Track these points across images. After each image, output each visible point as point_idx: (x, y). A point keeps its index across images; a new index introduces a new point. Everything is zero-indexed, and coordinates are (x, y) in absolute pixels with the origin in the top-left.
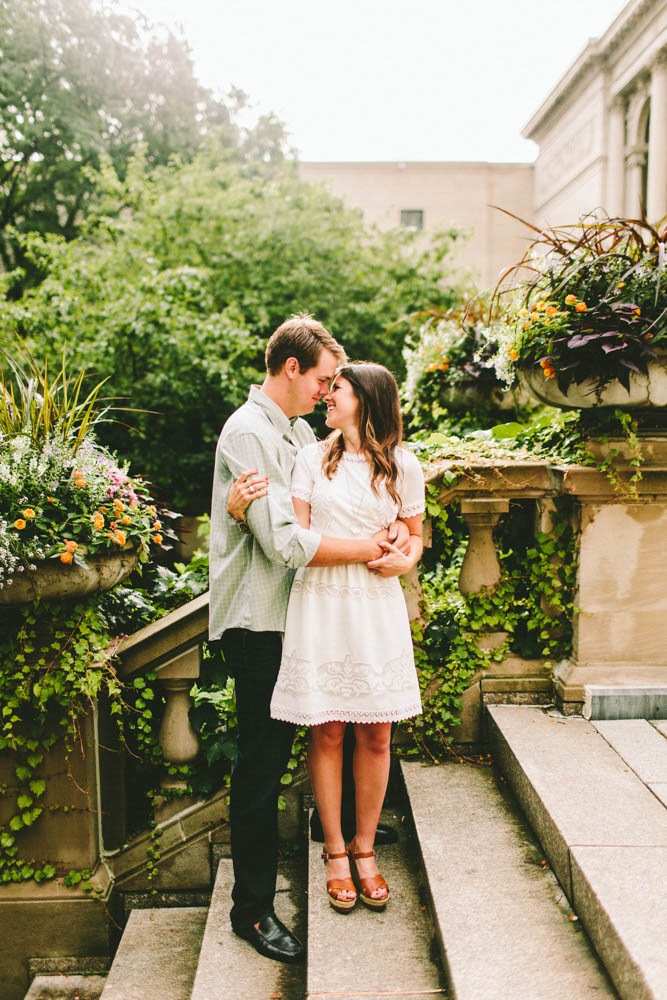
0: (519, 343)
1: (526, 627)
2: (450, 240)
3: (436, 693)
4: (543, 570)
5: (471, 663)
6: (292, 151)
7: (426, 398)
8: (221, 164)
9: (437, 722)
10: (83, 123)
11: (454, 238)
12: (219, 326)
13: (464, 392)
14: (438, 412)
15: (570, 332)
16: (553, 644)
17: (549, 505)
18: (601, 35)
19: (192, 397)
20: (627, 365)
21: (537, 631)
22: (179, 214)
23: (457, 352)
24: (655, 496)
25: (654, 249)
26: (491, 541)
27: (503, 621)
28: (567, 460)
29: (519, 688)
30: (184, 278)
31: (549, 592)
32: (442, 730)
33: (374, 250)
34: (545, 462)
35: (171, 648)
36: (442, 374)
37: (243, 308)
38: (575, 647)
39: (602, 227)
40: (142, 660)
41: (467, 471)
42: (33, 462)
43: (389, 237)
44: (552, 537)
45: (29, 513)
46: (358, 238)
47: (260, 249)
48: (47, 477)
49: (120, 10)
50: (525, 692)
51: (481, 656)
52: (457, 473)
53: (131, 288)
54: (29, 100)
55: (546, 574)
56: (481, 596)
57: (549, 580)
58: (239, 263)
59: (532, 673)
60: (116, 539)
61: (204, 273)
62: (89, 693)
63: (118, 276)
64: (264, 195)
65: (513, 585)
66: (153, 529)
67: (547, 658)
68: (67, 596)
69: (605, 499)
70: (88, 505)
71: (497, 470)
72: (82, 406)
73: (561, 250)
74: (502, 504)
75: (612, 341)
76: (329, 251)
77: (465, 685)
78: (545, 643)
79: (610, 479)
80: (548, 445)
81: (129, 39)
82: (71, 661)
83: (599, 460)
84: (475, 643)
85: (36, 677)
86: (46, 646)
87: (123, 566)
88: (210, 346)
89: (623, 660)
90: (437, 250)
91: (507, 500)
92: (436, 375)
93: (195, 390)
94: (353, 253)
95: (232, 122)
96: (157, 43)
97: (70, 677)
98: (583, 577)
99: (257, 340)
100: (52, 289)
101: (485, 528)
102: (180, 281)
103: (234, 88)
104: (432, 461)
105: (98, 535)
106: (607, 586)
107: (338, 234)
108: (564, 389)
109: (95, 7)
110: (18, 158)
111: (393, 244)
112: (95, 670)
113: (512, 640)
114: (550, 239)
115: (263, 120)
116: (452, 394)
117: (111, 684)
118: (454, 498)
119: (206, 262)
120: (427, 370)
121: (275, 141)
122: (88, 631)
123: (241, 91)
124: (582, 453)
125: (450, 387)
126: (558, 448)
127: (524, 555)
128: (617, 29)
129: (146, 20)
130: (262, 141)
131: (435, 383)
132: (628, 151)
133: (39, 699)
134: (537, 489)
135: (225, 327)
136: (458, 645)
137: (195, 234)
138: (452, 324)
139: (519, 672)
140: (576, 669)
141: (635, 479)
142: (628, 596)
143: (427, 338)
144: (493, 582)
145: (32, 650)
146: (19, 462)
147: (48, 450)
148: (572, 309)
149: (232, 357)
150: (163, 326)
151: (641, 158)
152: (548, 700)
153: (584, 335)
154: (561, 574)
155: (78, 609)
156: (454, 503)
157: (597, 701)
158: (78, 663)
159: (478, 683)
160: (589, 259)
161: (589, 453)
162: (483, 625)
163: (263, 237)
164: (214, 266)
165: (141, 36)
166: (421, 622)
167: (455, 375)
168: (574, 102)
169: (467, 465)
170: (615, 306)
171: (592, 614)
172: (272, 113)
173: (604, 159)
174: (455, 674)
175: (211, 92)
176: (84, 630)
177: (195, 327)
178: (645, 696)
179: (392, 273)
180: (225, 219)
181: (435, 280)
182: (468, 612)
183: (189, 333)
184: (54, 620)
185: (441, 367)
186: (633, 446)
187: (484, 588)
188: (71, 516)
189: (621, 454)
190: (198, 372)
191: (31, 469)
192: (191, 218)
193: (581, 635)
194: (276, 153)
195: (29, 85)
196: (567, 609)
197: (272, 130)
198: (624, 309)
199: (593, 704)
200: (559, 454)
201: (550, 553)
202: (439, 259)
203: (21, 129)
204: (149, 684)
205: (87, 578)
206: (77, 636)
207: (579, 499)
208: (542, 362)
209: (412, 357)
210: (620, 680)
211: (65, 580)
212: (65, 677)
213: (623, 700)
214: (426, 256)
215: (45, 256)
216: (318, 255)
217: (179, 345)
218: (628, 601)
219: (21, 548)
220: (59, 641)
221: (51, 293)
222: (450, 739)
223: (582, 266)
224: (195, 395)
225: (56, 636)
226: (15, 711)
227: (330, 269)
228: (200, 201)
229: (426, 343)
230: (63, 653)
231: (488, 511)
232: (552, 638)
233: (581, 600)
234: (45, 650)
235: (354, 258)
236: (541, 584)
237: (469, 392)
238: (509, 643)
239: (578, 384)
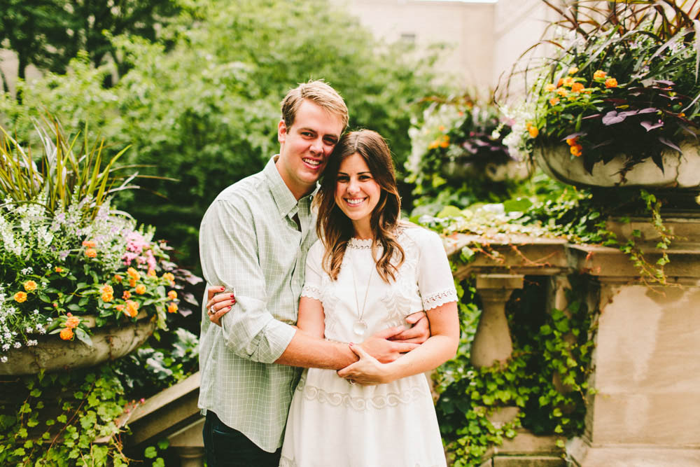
1: (538, 403)
2: (439, 50)
4: (557, 347)
5: (482, 439)
7: (428, 170)
11: (443, 47)
12: (262, 110)
13: (463, 166)
14: (437, 181)
15: (602, 109)
16: (565, 422)
17: (564, 282)
20: (667, 144)
21: (549, 408)
22: (235, 25)
23: (456, 132)
24: (676, 278)
26: (504, 316)
27: (515, 396)
28: (585, 239)
29: (531, 466)
30: (235, 72)
31: (563, 370)
33: (383, 57)
34: (562, 240)
35: (183, 418)
36: (443, 150)
38: (588, 428)
40: (155, 429)
41: (485, 248)
42: (41, 231)
43: (393, 47)
44: (566, 314)
45: (30, 286)
46: (371, 47)
47: (296, 53)
48: (57, 245)
51: (492, 432)
52: (475, 250)
55: (560, 352)
56: (493, 371)
57: (564, 358)
59: (545, 450)
60: (127, 311)
61: (251, 67)
65: (525, 360)
66: (169, 299)
67: (558, 435)
68: (72, 368)
69: (626, 280)
70: (100, 275)
71: (515, 248)
72: (103, 174)
74: (517, 280)
75: (652, 118)
76: (348, 56)
77: (477, 462)
78: (557, 421)
79: (634, 262)
80: (561, 222)
82: (76, 436)
83: (621, 241)
84: (487, 417)
85: (38, 453)
86: (53, 419)
87: (136, 335)
88: (256, 125)
89: (638, 442)
90: (429, 57)
91: (522, 276)
92: (438, 151)
94: (366, 59)
97: (73, 454)
98: (599, 357)
100: (133, 79)
101: (498, 303)
102: (232, 74)
104: (447, 235)
105: (107, 306)
106: (624, 367)
107: (355, 43)
108: (589, 169)
111: (396, 53)
112: (100, 445)
113: (523, 415)
114: (569, 19)
116: (452, 168)
117: (117, 460)
118: (469, 274)
119: (254, 61)
120: (430, 147)
122: (97, 402)
124: (604, 233)
125: (450, 162)
126: (573, 226)
127: (537, 331)
131: (437, 158)
134: (554, 267)
135: (267, 111)
136: (471, 420)
137: (247, 41)
138: (452, 108)
139: (531, 449)
141: (662, 262)
142: (644, 378)
143: (430, 120)
144: (506, 357)
145: (36, 424)
146: (28, 230)
147: (60, 217)
148: (600, 85)
150: (218, 108)
153: (619, 111)
154: (576, 354)
155: (90, 378)
156: (470, 278)
158: (83, 438)
159: (490, 461)
160: (615, 36)
161: (611, 233)
162: (495, 400)
164: (261, 65)
167: (455, 152)
169: (486, 242)
171: (609, 396)
174: (467, 450)
176: (93, 401)
177: (243, 110)
179: (396, 74)
180: (270, 30)
182: (480, 385)
183: (238, 114)
184: (64, 390)
185: (441, 145)
186: (658, 226)
187: (496, 363)
188: (80, 286)
189: (644, 235)
190: (246, 144)
191: (40, 238)
192: (245, 28)
193: (596, 417)
196: (582, 389)
198: (660, 85)
200: (575, 232)
201: (564, 331)
202: (431, 64)
204: (160, 453)
205: (95, 350)
206: (86, 408)
207: (599, 279)
208: (569, 139)
209: (417, 136)
211: (71, 353)
212: (67, 454)
214: (422, 62)
215: (132, 54)
216: (341, 59)
218: (643, 384)
219: (18, 323)
220: (66, 413)
221: (132, 82)
223: (608, 44)
225: (64, 408)
227: (349, 70)
229: (429, 124)
230: (68, 428)
231: (503, 287)
232: (564, 416)
233: (597, 381)
234: (50, 423)
235: (367, 62)
236: (555, 362)
237: (467, 166)
238: (521, 418)
239: (605, 163)
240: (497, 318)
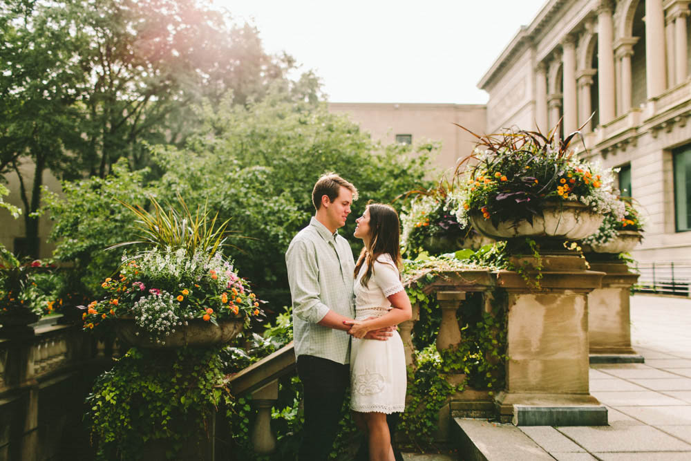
0: (469, 199)
1: (477, 370)
2: (427, 151)
3: (423, 410)
4: (487, 334)
5: (444, 392)
6: (323, 96)
7: (415, 244)
8: (279, 103)
9: (424, 428)
10: (187, 77)
11: (430, 149)
12: (277, 204)
13: (439, 240)
15: (498, 193)
16: (494, 380)
17: (489, 295)
18: (529, 25)
19: (258, 251)
20: (531, 211)
21: (484, 373)
22: (253, 134)
23: (434, 215)
24: (552, 289)
25: (545, 148)
26: (455, 317)
27: (463, 366)
28: (499, 267)
29: (474, 407)
30: (256, 173)
31: (491, 348)
32: (426, 433)
33: (379, 158)
34: (487, 269)
35: (262, 379)
36: (425, 228)
37: (293, 193)
38: (507, 382)
39: (515, 136)
40: (245, 386)
41: (440, 273)
42: (188, 264)
43: (389, 149)
44: (492, 315)
45: (186, 292)
46: (369, 150)
47: (305, 157)
48: (195, 273)
49: (212, 8)
50: (477, 410)
51: (450, 388)
52: (434, 275)
53: (221, 179)
54: (152, 62)
55: (488, 337)
56: (449, 351)
57: (490, 340)
58: (290, 165)
59: (481, 398)
60: (234, 310)
61: (269, 170)
62: (214, 402)
63: (211, 172)
64: (308, 123)
65: (469, 345)
66: (254, 307)
67: (490, 389)
69: (522, 290)
70: (218, 290)
71: (458, 273)
72: (215, 235)
73: (492, 148)
74: (461, 294)
75: (520, 197)
76: (349, 158)
77: (440, 405)
78: (489, 380)
79: (523, 278)
80: (488, 261)
81: (219, 25)
82: (204, 383)
83: (517, 267)
84: (446, 380)
85: (182, 392)
86: (189, 374)
88: (272, 218)
89: (536, 390)
90: (420, 158)
91: (464, 292)
92: (421, 229)
93: (261, 246)
94: (365, 160)
95: (284, 77)
96: (237, 28)
97: (203, 392)
99: (302, 214)
100: (172, 180)
101: (452, 309)
102: (254, 175)
103: (285, 55)
104: (419, 269)
105: (223, 307)
106: (525, 343)
107: (356, 147)
108: (496, 226)
109: (198, 6)
110: (142, 99)
111: (392, 154)
112: (217, 389)
113: (469, 379)
114: (486, 143)
115: (304, 76)
116: (432, 241)
117: (226, 398)
118: (432, 291)
119: (268, 164)
120: (415, 227)
121: (312, 90)
122: (213, 366)
123: (290, 57)
124: (508, 263)
125: (430, 236)
126: (494, 263)
127: (475, 327)
128: (539, 21)
129: (230, 13)
130: (303, 89)
131: (421, 234)
132: (550, 97)
133: (184, 405)
134: (482, 286)
135: (282, 204)
136: (436, 381)
137: (262, 146)
138: (431, 198)
139: (473, 398)
140: (508, 395)
141: (538, 278)
142: (537, 350)
143: (415, 207)
144: (456, 343)
145: (181, 376)
146: (180, 263)
147: (196, 258)
148: (499, 180)
149: (285, 225)
150: (242, 203)
151: (558, 102)
152: (491, 415)
153: (505, 193)
154: (497, 337)
155: (208, 353)
156: (433, 294)
157: (521, 414)
158: (208, 384)
159: (448, 404)
160: (507, 153)
161: (511, 263)
162: (451, 369)
163: (306, 149)
164: (275, 167)
165: (226, 24)
166: (414, 367)
167: (433, 229)
168: (512, 66)
169: (440, 270)
170: (523, 179)
171: (517, 361)
172: (310, 72)
173: (534, 102)
174: (434, 398)
175: (271, 58)
176: (212, 366)
177: (262, 204)
178: (551, 412)
179: (391, 172)
180: (283, 137)
181: (419, 177)
182: (442, 361)
183: (258, 209)
184: (194, 359)
185: (424, 224)
186: (537, 259)
187: (451, 346)
188: (207, 296)
189: (531, 264)
190: (263, 234)
191: (186, 268)
192: (260, 136)
193: (510, 374)
194: (313, 97)
195: (153, 53)
196: (501, 358)
197: (310, 82)
198: (529, 180)
199: (519, 416)
200: (495, 265)
201: (490, 324)
202: (422, 163)
203: (145, 80)
204: (248, 402)
205: (215, 333)
206: (207, 369)
207: (507, 290)
208: (482, 209)
209: (406, 220)
210: (535, 402)
211: (203, 333)
212: (200, 392)
213: (537, 414)
214: (413, 162)
215: (165, 159)
216: (343, 160)
217: (252, 215)
218: (537, 354)
219: (179, 312)
220: (196, 371)
221: (171, 182)
222: (432, 439)
223: (504, 157)
224: (260, 249)
225: (195, 369)
226: (169, 414)
227: (350, 170)
228: (266, 126)
229: (414, 210)
230: (199, 378)
231: (453, 300)
232: (493, 377)
233: (510, 352)
234: (188, 377)
235: (366, 163)
236: (486, 344)
237: (442, 240)
238: (467, 380)
239: (504, 222)
240: (451, 319)
